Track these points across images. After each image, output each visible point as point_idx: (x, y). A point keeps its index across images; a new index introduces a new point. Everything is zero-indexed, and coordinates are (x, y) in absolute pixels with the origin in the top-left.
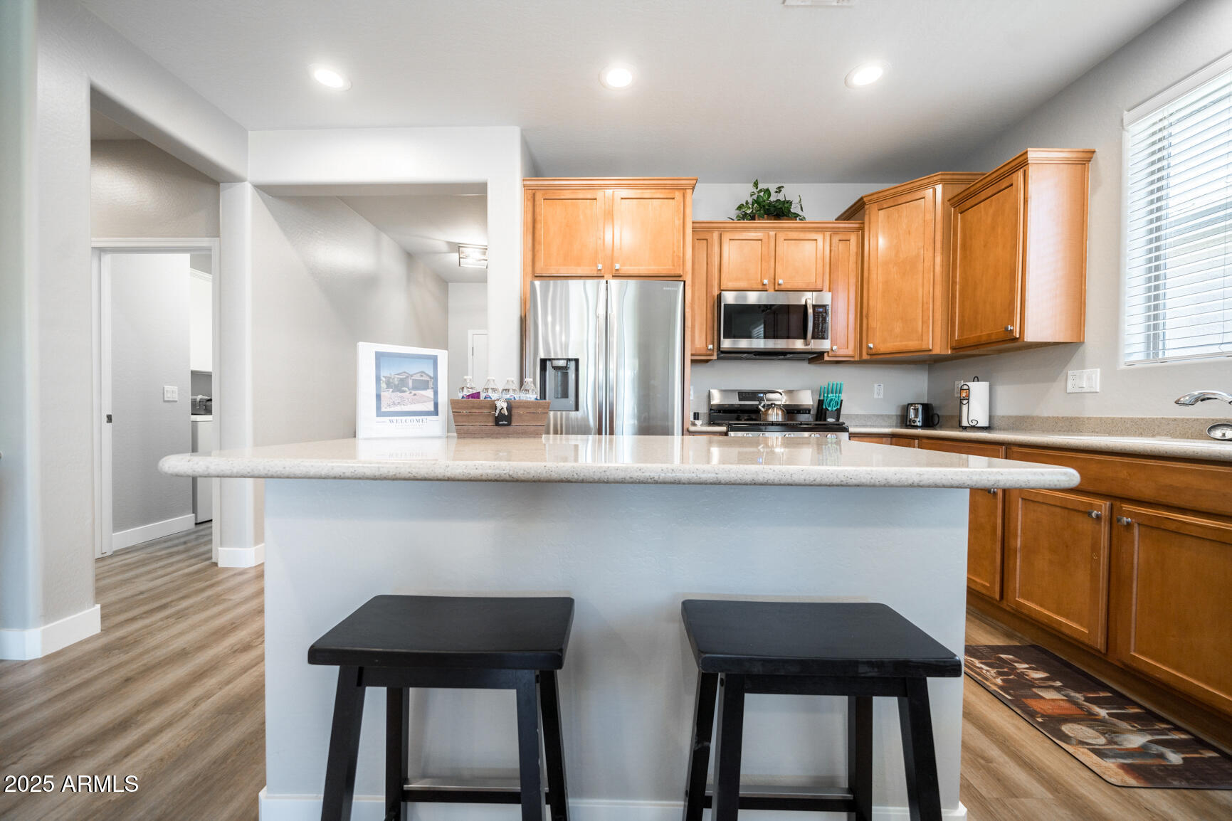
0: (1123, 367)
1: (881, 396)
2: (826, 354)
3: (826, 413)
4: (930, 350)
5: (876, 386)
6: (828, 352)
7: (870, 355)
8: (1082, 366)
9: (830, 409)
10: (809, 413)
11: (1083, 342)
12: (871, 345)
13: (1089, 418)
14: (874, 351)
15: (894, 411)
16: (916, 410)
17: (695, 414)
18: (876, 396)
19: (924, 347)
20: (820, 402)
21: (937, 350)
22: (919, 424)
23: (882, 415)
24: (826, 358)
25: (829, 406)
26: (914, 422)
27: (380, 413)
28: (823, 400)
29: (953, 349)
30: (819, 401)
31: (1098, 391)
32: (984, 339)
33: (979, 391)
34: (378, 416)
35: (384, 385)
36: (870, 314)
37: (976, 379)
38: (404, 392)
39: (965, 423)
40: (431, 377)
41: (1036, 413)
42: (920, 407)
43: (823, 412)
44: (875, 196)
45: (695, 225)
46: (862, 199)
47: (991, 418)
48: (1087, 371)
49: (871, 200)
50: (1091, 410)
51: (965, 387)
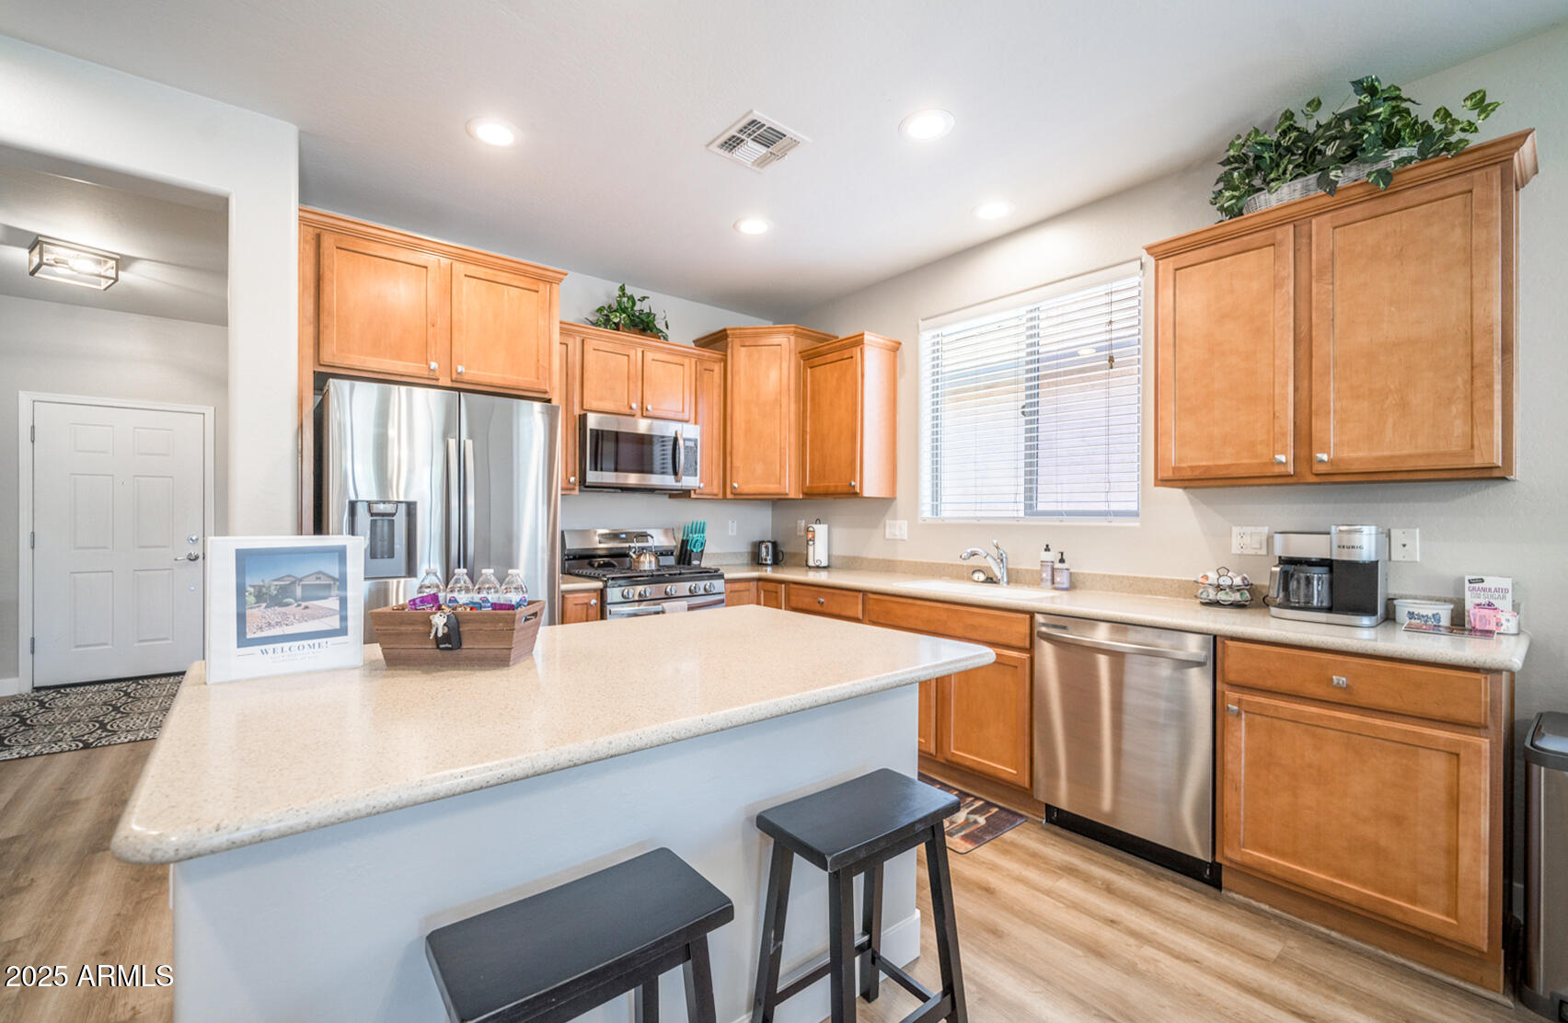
0: (920, 522)
1: (735, 534)
2: (692, 492)
3: (690, 555)
4: (787, 494)
5: (730, 522)
6: (695, 490)
7: (735, 494)
8: (895, 518)
9: (695, 550)
10: (672, 554)
11: (895, 498)
12: (736, 485)
13: (901, 561)
14: (738, 491)
15: (745, 548)
16: (767, 547)
18: (730, 534)
19: (782, 491)
20: (684, 543)
21: (792, 495)
22: (769, 562)
23: (735, 553)
24: (693, 496)
25: (694, 547)
26: (766, 560)
27: (243, 641)
28: (688, 541)
29: (804, 494)
30: (683, 541)
31: (906, 538)
32: (832, 489)
33: (821, 531)
34: (240, 645)
35: (251, 599)
36: (734, 452)
37: (818, 521)
38: (288, 605)
39: (811, 563)
40: (334, 579)
41: (864, 555)
42: (770, 545)
43: (688, 553)
44: (738, 331)
45: (564, 326)
46: (725, 330)
47: (829, 557)
48: (899, 522)
49: (733, 334)
50: (902, 555)
51: (811, 529)
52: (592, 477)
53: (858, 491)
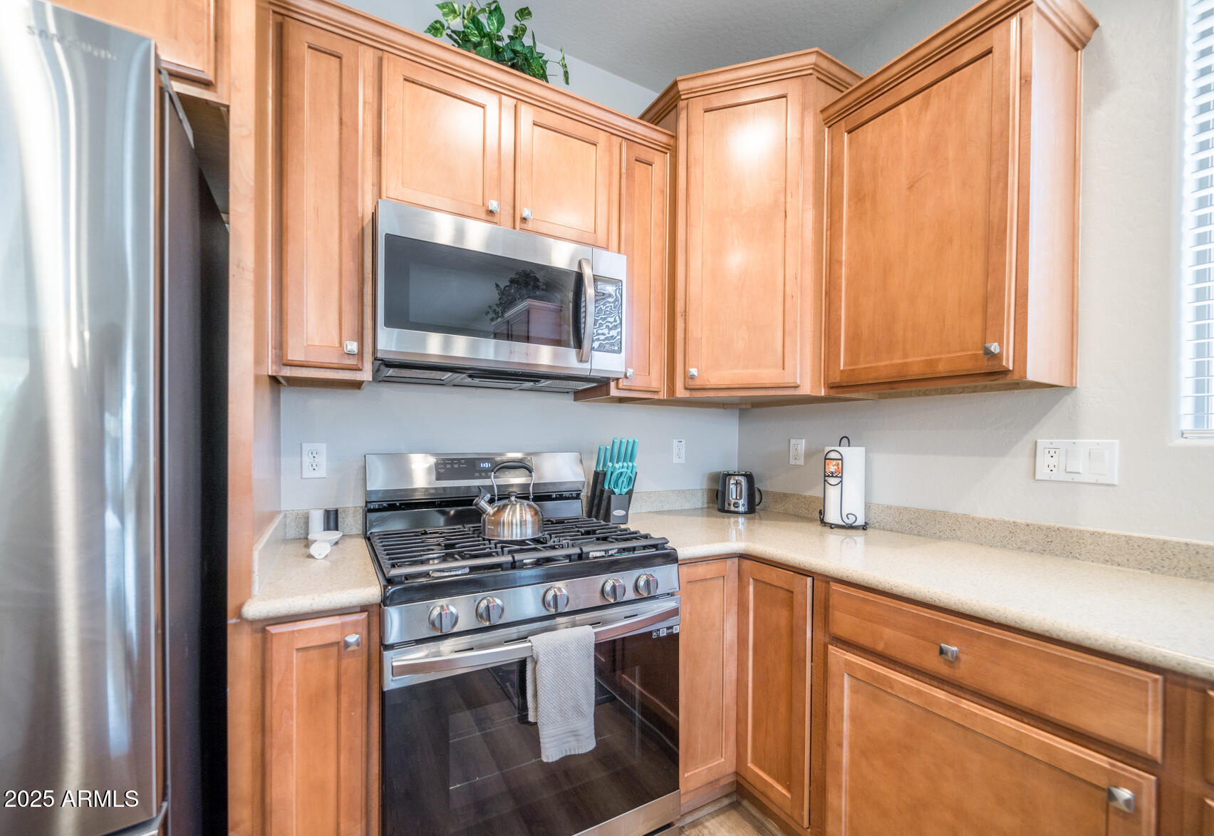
1: (682, 461)
2: (613, 384)
3: (609, 498)
4: (797, 387)
5: (675, 442)
6: (617, 379)
7: (691, 390)
8: (1073, 433)
9: (617, 491)
10: (578, 497)
11: (1071, 388)
12: (694, 371)
14: (698, 383)
15: (698, 485)
16: (737, 483)
17: (327, 513)
18: (675, 460)
19: (788, 380)
20: (599, 477)
21: (806, 389)
22: (741, 509)
23: (683, 491)
24: (614, 392)
25: (616, 484)
26: (736, 505)
28: (605, 474)
29: (832, 387)
30: (597, 474)
31: (1116, 483)
32: (915, 371)
36: (691, 312)
39: (832, 516)
41: (959, 508)
42: (743, 480)
43: (605, 495)
44: (699, 84)
47: (868, 506)
48: (1086, 442)
49: (690, 91)
50: (1093, 517)
51: (833, 455)
52: (390, 341)
53: (1011, 368)
